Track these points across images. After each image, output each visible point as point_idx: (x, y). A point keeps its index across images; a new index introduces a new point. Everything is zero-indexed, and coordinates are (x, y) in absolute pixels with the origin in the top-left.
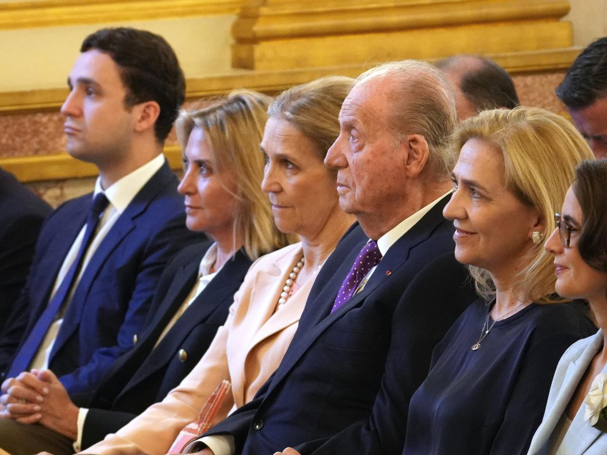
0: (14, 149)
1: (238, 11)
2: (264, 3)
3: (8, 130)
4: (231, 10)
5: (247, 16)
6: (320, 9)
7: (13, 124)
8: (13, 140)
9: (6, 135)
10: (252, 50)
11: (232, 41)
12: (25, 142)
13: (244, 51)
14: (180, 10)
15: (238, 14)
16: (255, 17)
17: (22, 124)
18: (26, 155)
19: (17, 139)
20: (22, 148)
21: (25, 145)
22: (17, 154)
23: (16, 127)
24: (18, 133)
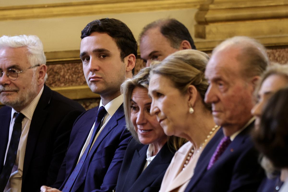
0: (73, 81)
1: (198, 7)
2: (212, 2)
3: (69, 71)
4: (195, 6)
5: (203, 9)
6: (243, 6)
7: (72, 68)
8: (72, 77)
9: (68, 74)
10: (205, 28)
11: (195, 23)
12: (78, 77)
13: (201, 28)
14: (166, 6)
15: (198, 9)
16: (207, 10)
17: (77, 68)
18: (79, 85)
19: (74, 76)
20: (77, 81)
21: (79, 79)
22: (74, 84)
23: (73, 69)
24: (75, 73)
